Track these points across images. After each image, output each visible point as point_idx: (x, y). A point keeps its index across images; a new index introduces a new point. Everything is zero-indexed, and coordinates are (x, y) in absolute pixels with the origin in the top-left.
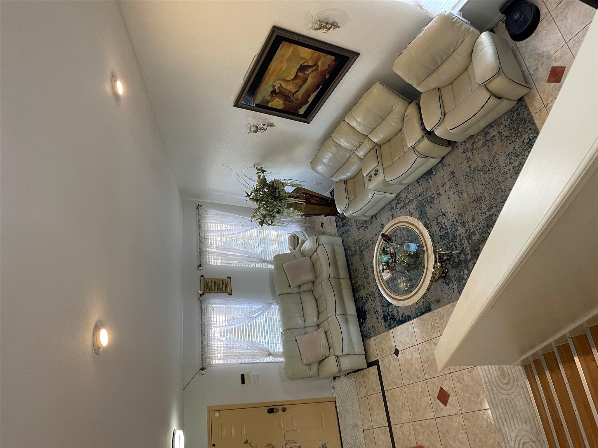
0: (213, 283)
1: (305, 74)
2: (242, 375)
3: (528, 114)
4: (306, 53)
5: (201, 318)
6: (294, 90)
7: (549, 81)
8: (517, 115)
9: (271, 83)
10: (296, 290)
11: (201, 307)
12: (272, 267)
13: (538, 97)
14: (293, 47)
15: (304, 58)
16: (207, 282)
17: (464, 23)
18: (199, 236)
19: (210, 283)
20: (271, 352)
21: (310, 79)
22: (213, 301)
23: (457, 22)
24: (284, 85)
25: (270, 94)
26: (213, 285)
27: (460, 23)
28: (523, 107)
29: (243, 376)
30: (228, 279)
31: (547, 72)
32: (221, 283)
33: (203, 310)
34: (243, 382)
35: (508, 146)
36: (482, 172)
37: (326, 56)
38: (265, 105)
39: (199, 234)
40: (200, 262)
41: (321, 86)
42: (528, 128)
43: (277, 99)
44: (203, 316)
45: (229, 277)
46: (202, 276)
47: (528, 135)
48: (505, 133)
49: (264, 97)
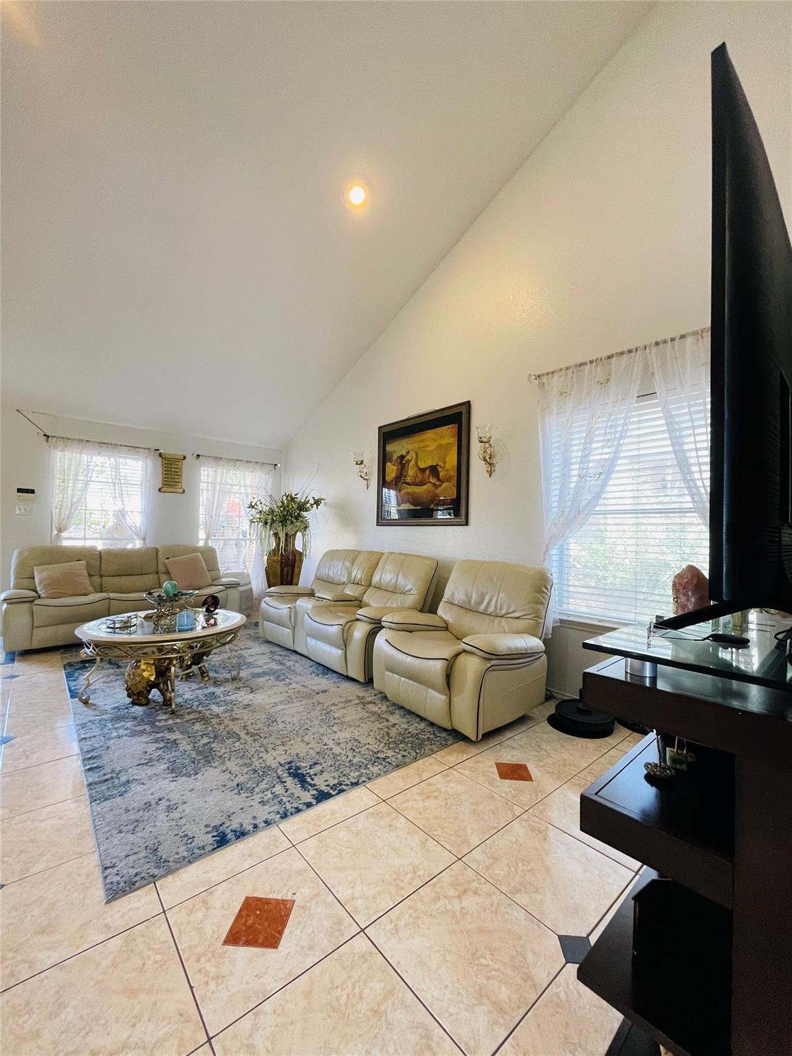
0: (176, 470)
1: (429, 478)
2: (34, 490)
3: (432, 750)
4: (452, 459)
5: (125, 446)
6: (409, 480)
7: (498, 765)
8: (429, 738)
9: (410, 447)
10: (161, 569)
11: (141, 448)
12: (201, 544)
13: (466, 757)
14: (454, 440)
15: (445, 462)
16: (177, 463)
17: (546, 607)
18: (237, 460)
19: (176, 466)
20: (64, 531)
21: (425, 487)
22: (150, 463)
23: (542, 594)
24: (412, 463)
25: (399, 455)
26: (173, 470)
27: (543, 600)
28: (443, 742)
29: (32, 492)
30: (181, 490)
31: (513, 759)
32: (175, 480)
33: (137, 449)
34: (20, 490)
35: (372, 736)
36: (324, 717)
37: (454, 486)
38: (387, 459)
39: (240, 460)
40: (203, 456)
41: (419, 508)
42: (406, 754)
43: (395, 468)
44: (128, 448)
45: (184, 492)
46: (185, 458)
47: (392, 756)
48: (393, 732)
49: (394, 452)
